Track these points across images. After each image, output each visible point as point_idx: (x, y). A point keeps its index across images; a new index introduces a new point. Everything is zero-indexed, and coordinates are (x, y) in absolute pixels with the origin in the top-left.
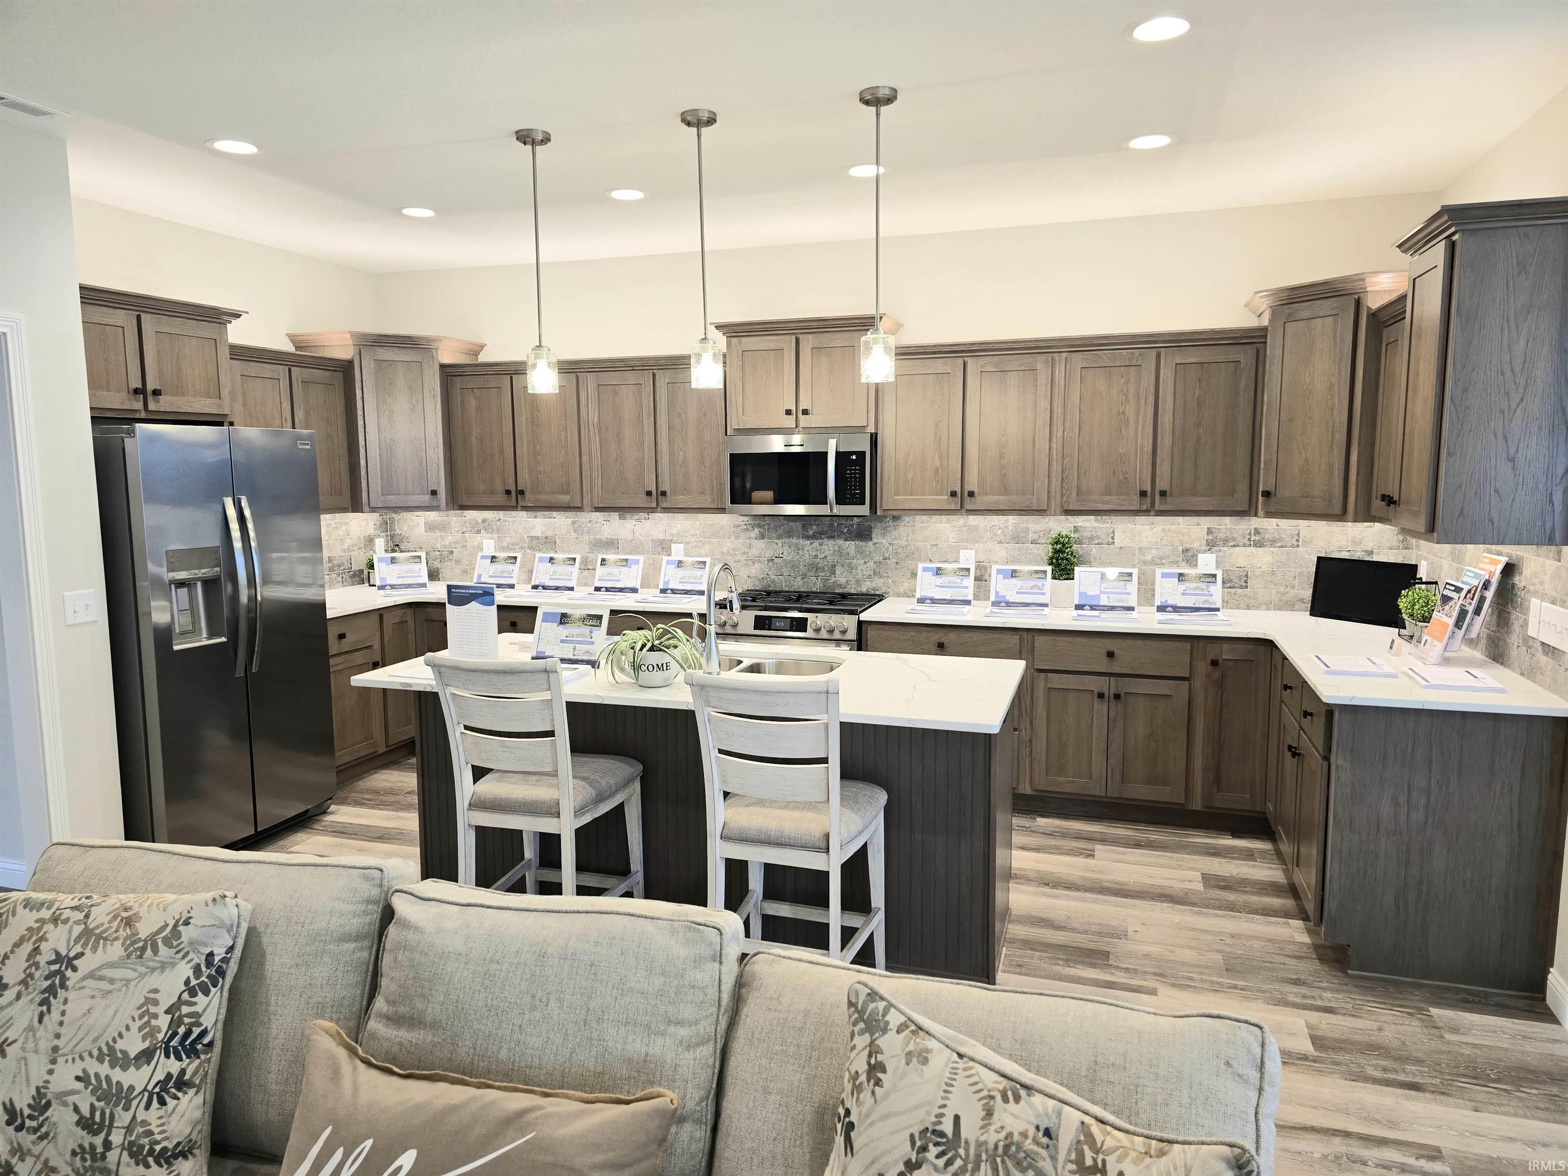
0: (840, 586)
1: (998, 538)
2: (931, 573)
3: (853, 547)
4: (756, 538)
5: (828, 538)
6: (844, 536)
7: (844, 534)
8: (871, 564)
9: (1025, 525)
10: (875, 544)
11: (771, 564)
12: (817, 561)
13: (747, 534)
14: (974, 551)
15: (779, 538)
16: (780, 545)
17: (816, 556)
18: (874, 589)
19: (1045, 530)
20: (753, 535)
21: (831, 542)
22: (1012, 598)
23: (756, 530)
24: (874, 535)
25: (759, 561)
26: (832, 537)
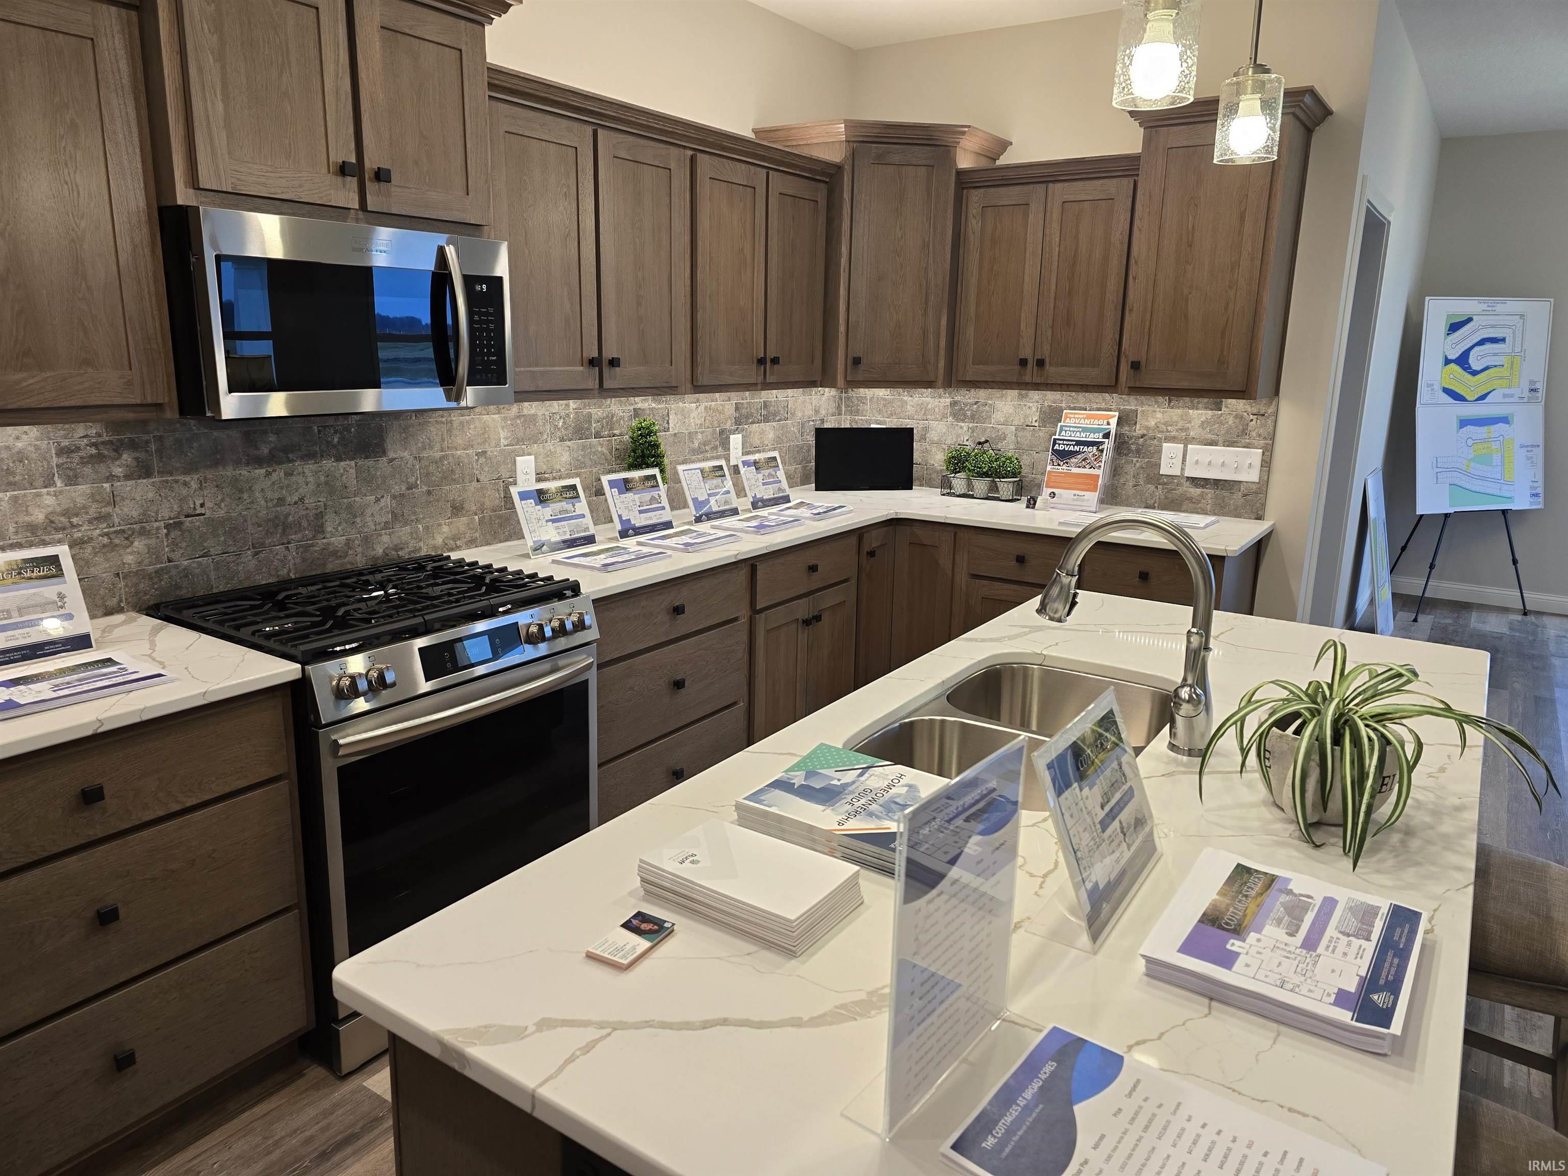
0: (335, 554)
1: (559, 434)
2: (532, 501)
3: (353, 471)
4: (128, 477)
5: (302, 458)
6: (334, 451)
7: (334, 446)
8: (387, 501)
9: (585, 411)
10: (392, 460)
11: (175, 534)
12: (285, 509)
13: (102, 468)
14: (532, 457)
15: (190, 469)
16: (194, 485)
17: (281, 501)
18: (397, 548)
19: (608, 416)
20: (118, 471)
21: (309, 468)
22: (639, 521)
23: (127, 457)
24: (389, 445)
25: (143, 533)
26: (310, 456)
